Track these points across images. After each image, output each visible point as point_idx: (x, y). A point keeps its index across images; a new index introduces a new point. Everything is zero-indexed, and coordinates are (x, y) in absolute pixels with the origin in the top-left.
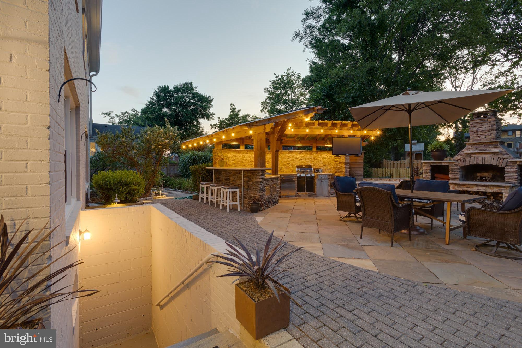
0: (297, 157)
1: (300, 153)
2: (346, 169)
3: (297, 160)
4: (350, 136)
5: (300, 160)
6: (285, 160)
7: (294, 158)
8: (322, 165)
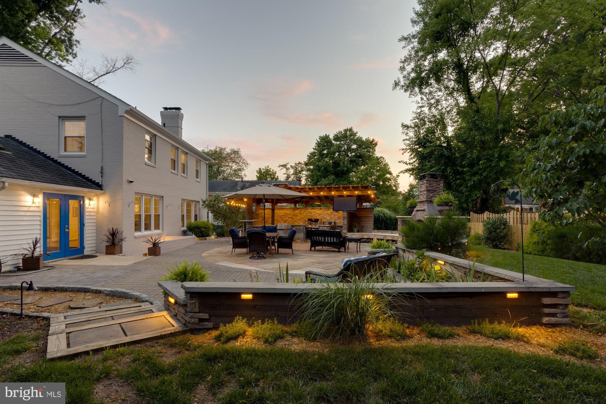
0: (317, 212)
1: (320, 209)
2: (344, 222)
3: (318, 215)
4: (348, 196)
5: (320, 215)
6: (309, 214)
7: (315, 213)
8: (336, 219)
